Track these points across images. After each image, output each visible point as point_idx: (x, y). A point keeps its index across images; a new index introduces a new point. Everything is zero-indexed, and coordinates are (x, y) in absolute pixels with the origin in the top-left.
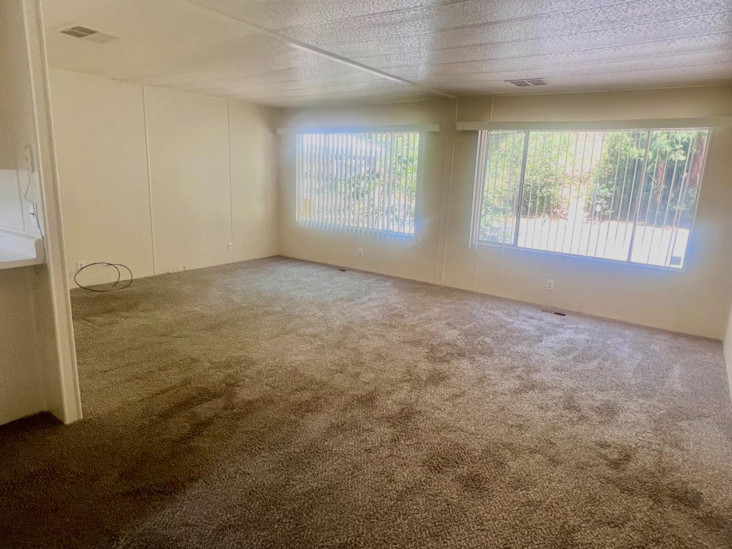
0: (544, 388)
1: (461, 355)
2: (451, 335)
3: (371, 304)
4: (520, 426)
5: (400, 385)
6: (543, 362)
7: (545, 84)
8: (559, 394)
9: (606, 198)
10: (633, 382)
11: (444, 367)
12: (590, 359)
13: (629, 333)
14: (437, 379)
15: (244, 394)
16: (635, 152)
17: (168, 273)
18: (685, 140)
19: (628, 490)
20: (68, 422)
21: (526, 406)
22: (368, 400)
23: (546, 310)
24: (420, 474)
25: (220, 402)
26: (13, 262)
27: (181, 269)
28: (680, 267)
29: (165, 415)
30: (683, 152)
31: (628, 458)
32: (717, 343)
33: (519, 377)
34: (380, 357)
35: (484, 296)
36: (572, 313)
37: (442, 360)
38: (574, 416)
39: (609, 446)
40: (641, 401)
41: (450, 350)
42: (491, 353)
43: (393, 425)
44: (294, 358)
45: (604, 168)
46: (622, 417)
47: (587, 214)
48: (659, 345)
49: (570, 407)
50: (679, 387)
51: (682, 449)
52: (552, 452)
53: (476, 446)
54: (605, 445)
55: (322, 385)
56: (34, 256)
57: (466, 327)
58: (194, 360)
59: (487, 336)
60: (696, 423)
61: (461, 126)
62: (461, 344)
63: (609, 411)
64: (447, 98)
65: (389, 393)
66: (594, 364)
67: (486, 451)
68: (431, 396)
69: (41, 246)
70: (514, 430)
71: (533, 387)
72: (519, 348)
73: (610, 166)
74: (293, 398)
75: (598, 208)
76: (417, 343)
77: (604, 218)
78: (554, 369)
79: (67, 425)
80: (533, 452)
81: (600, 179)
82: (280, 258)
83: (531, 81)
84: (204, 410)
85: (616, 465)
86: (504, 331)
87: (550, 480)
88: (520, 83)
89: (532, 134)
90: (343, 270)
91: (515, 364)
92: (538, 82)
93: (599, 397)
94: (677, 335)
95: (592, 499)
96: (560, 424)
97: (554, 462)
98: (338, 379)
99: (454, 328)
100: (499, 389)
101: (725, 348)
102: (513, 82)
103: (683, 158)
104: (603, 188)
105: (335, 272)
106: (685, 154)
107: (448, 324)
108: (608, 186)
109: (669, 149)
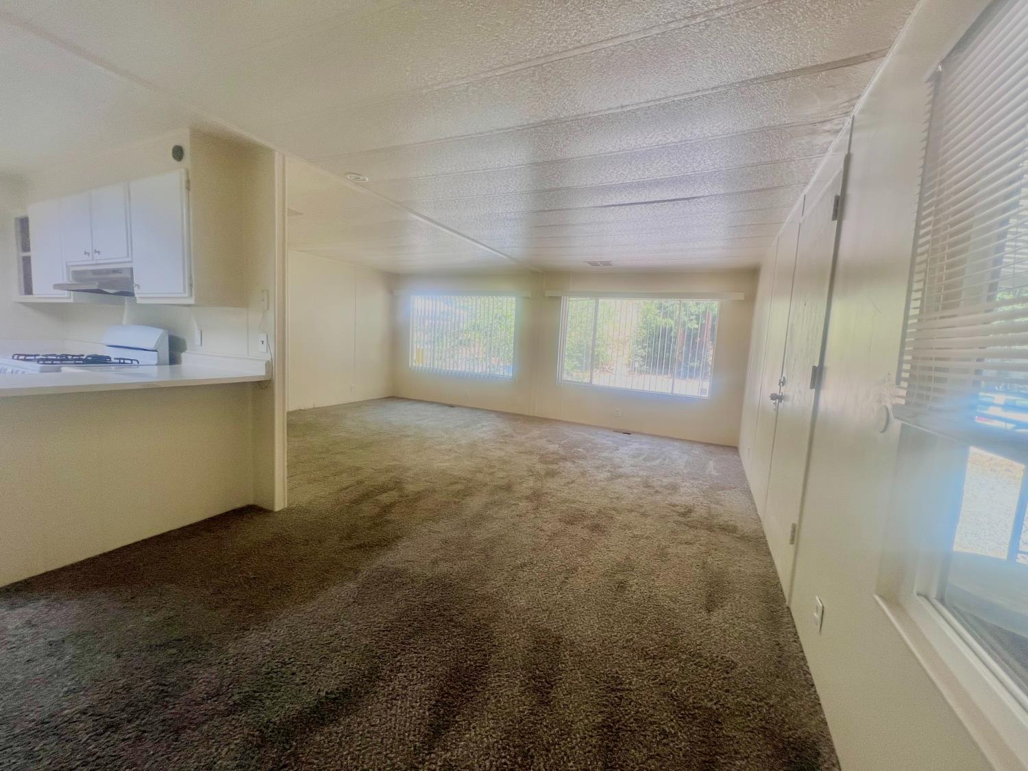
0: (627, 477)
1: (565, 459)
2: (553, 447)
3: (485, 429)
4: (618, 498)
5: (527, 478)
6: (623, 462)
7: (610, 265)
8: (639, 479)
9: (642, 357)
10: (685, 471)
11: (554, 467)
12: (654, 459)
13: (677, 444)
14: (551, 474)
15: (410, 488)
16: (661, 321)
17: (300, 410)
18: (697, 312)
19: (693, 527)
20: (277, 508)
21: (618, 487)
22: (508, 488)
23: (616, 431)
24: (560, 526)
25: (395, 493)
26: (218, 379)
27: (311, 406)
28: (707, 396)
29: (357, 502)
30: (696, 322)
31: (690, 511)
32: (735, 449)
33: (609, 471)
34: (505, 462)
35: (567, 422)
36: (634, 433)
37: (552, 463)
38: (652, 491)
39: (677, 506)
40: (692, 482)
41: (556, 457)
42: (584, 458)
43: (531, 501)
44: (439, 464)
45: (640, 333)
46: (682, 490)
47: (628, 369)
48: (697, 450)
49: (648, 486)
50: (715, 473)
51: (722, 505)
52: (643, 510)
53: (592, 510)
54: (674, 506)
55: (470, 480)
56: (264, 374)
57: (563, 442)
58: (358, 469)
59: (579, 447)
60: (728, 491)
61: (548, 293)
62: (562, 452)
63: (674, 488)
64: (538, 273)
65: (520, 483)
66: (657, 462)
67: (600, 511)
68: (551, 484)
69: (269, 366)
70: (615, 500)
71: (620, 476)
72: (604, 454)
73: (644, 331)
74: (450, 488)
75: (637, 365)
76: (531, 453)
77: (641, 372)
78: (632, 466)
79: (276, 512)
80: (631, 511)
81: (637, 342)
82: (394, 397)
83: (601, 262)
84: (385, 498)
85: (684, 515)
86: (590, 444)
87: (645, 525)
88: (594, 264)
89: (601, 300)
90: (452, 406)
91: (604, 463)
92: (607, 264)
93: (664, 480)
94: (708, 444)
95: (673, 532)
96: (644, 496)
97: (644, 515)
98: (480, 476)
99: (554, 443)
100: (598, 478)
101: (740, 452)
102: (590, 263)
103: (696, 326)
104: (639, 349)
105: (447, 408)
106: (698, 324)
107: (548, 441)
108: (644, 348)
109: (686, 319)
